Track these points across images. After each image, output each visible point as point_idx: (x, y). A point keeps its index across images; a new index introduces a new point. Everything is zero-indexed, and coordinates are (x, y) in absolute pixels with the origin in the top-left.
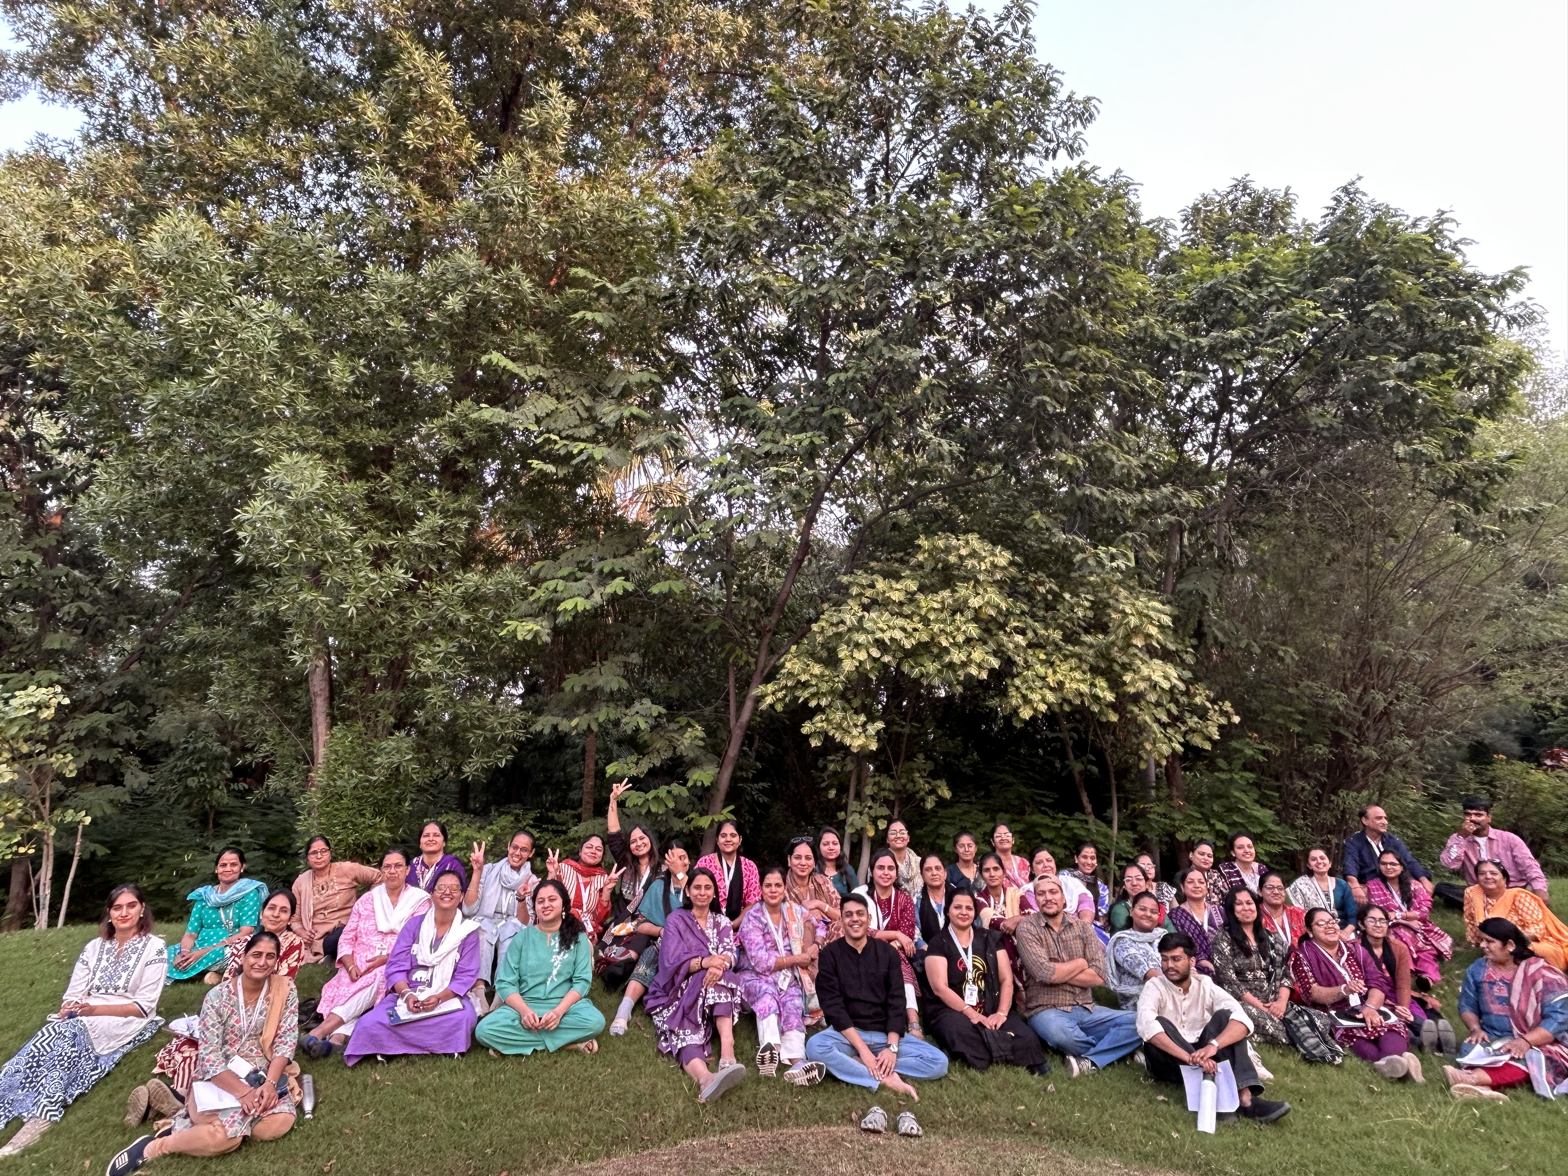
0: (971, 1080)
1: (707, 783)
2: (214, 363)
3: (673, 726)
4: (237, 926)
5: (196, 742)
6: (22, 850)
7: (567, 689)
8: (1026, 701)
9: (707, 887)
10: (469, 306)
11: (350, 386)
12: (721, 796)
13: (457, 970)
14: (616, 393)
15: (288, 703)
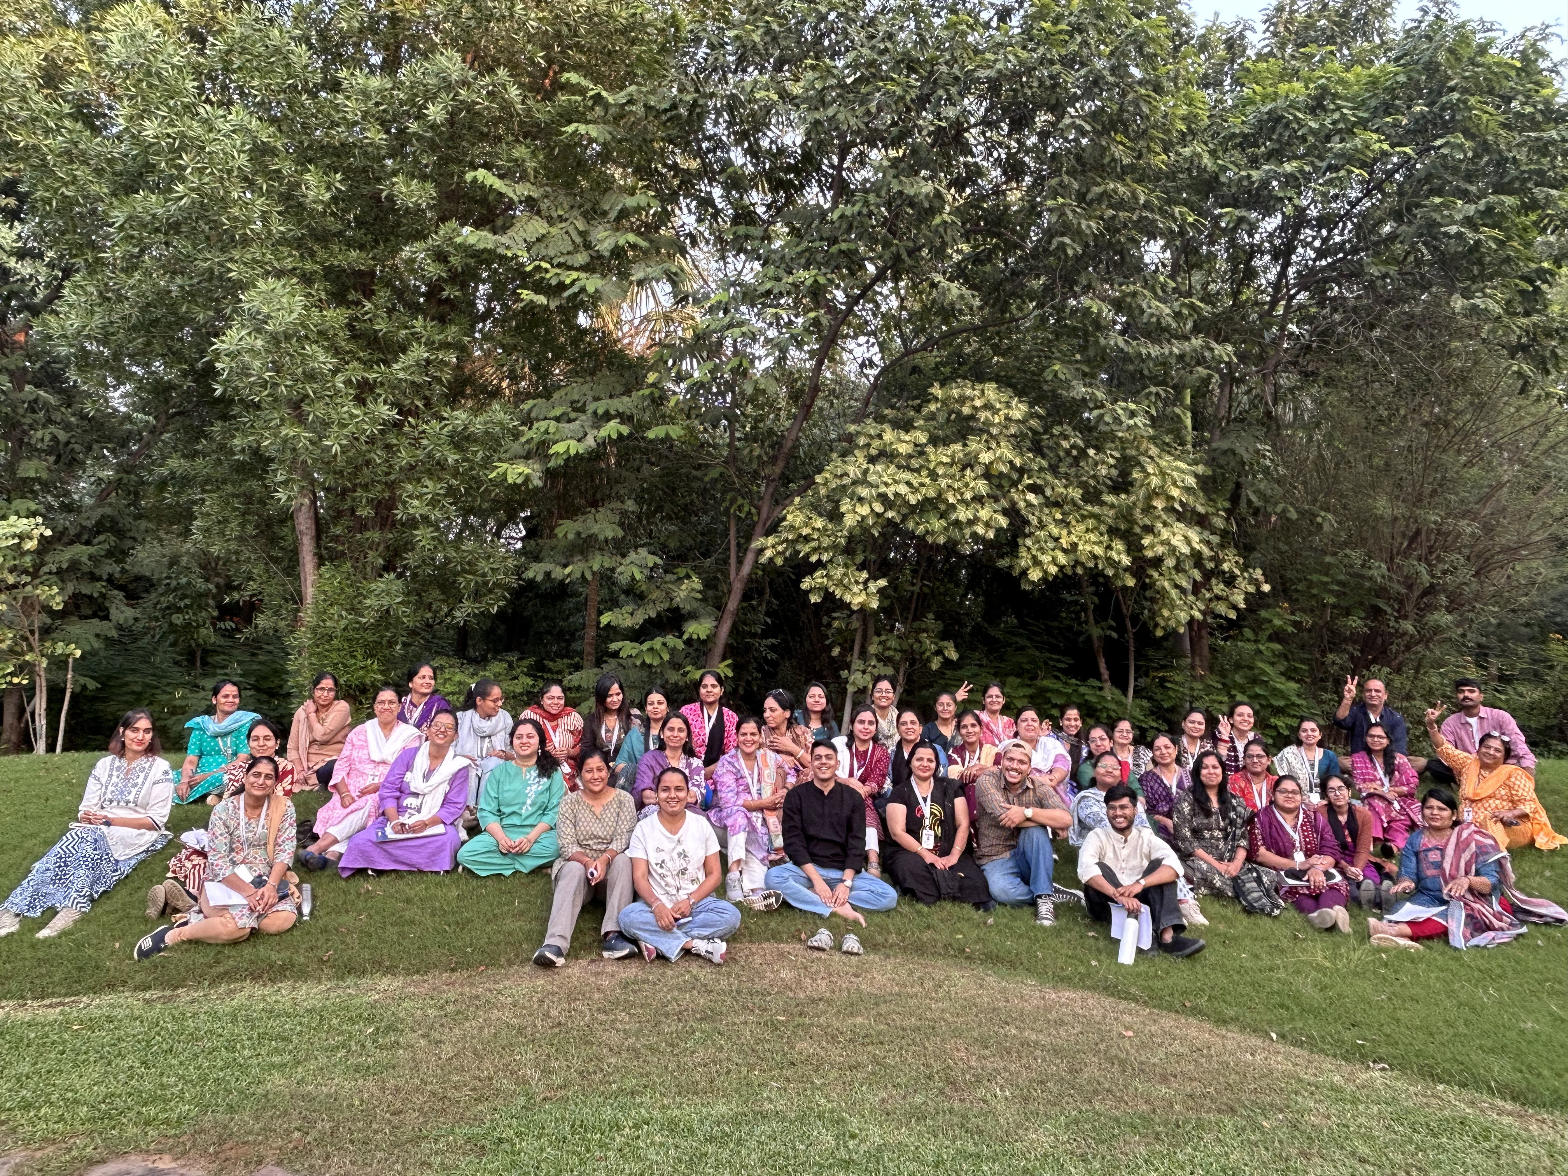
0: (918, 912)
1: (703, 637)
2: (183, 180)
3: (669, 577)
4: (235, 754)
5: (177, 578)
6: (16, 680)
7: (560, 535)
8: (1037, 562)
9: (680, 730)
10: (452, 117)
11: (327, 205)
12: (719, 650)
13: (446, 801)
14: (613, 215)
15: (274, 540)
